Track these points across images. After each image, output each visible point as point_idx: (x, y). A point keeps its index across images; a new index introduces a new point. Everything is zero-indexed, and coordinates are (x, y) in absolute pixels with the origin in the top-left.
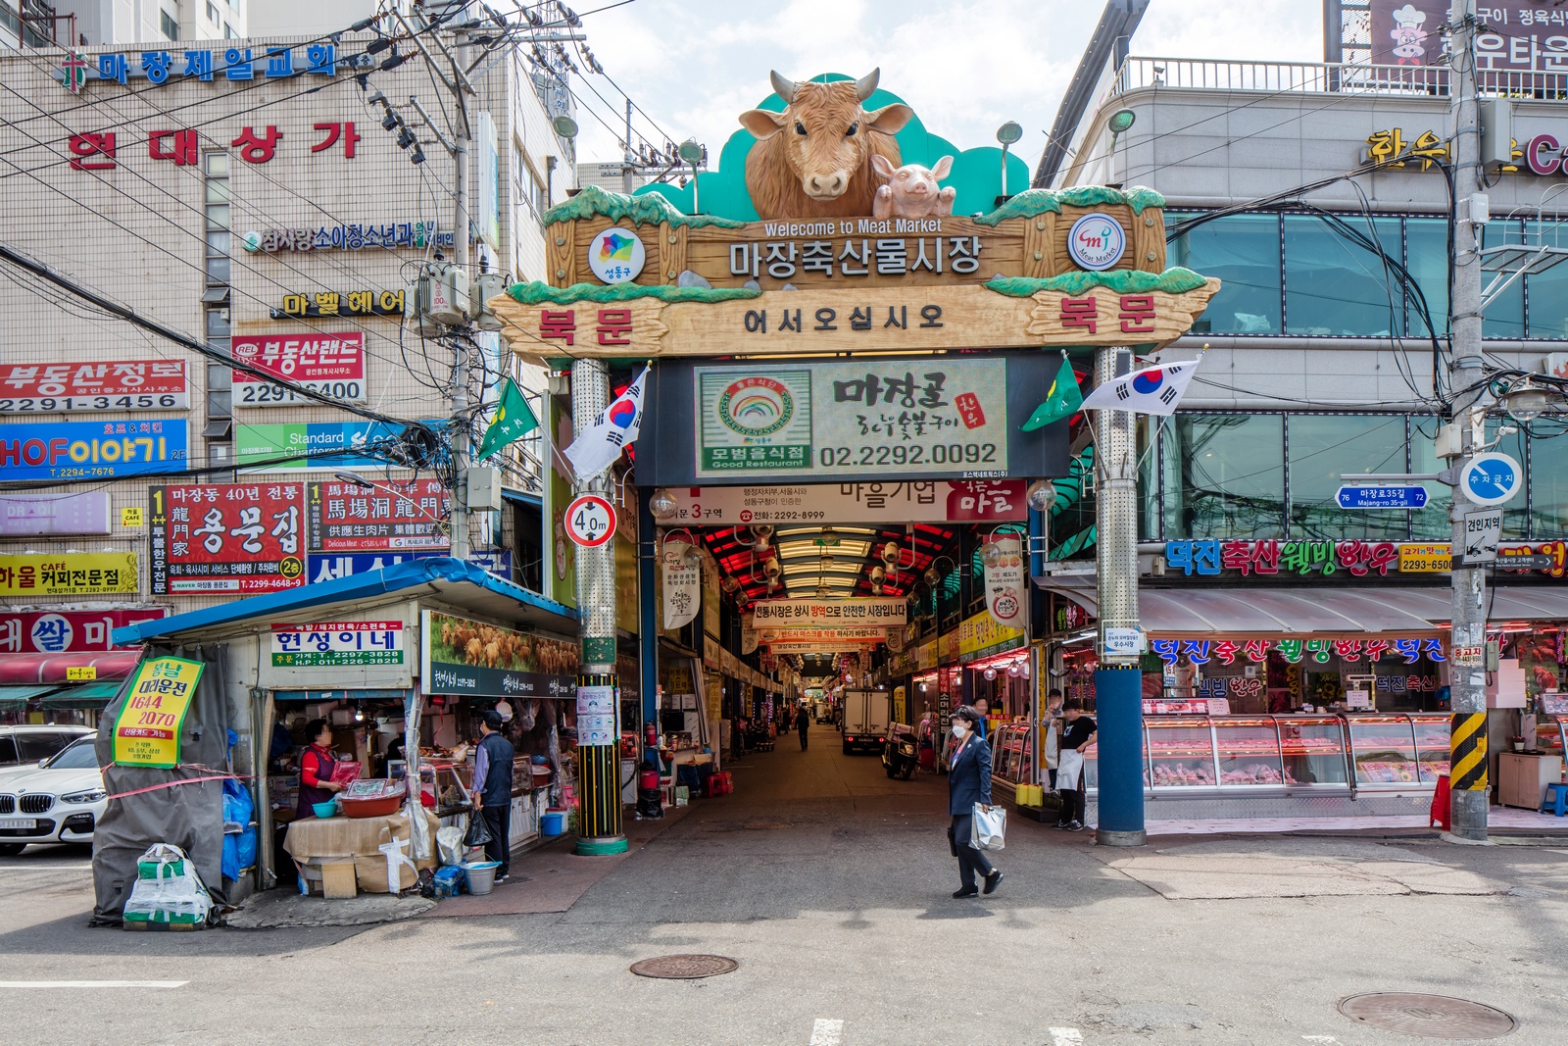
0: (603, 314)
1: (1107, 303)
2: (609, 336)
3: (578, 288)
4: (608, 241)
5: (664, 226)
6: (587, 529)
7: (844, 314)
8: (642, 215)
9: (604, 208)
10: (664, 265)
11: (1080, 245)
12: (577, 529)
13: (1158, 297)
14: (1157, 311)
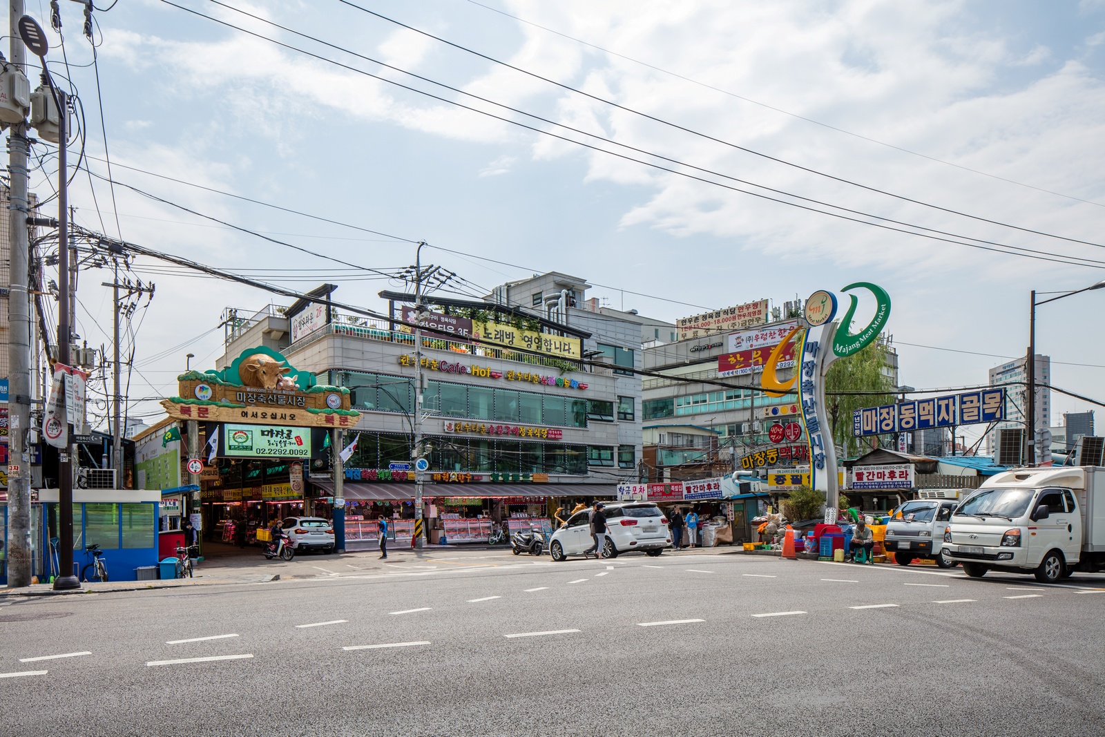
0: (199, 409)
1: (336, 417)
2: (201, 415)
3: (192, 400)
4: (201, 388)
5: (217, 385)
6: (194, 469)
7: (269, 414)
8: (211, 381)
9: (199, 378)
10: (217, 396)
11: (330, 402)
12: (191, 469)
13: (349, 417)
14: (349, 420)
